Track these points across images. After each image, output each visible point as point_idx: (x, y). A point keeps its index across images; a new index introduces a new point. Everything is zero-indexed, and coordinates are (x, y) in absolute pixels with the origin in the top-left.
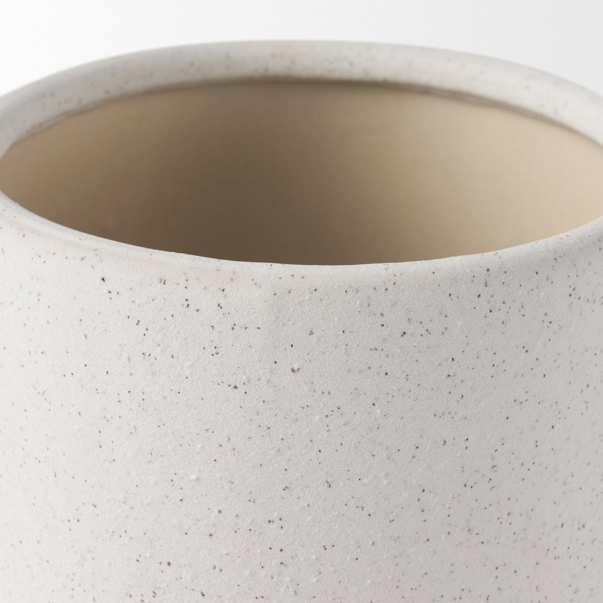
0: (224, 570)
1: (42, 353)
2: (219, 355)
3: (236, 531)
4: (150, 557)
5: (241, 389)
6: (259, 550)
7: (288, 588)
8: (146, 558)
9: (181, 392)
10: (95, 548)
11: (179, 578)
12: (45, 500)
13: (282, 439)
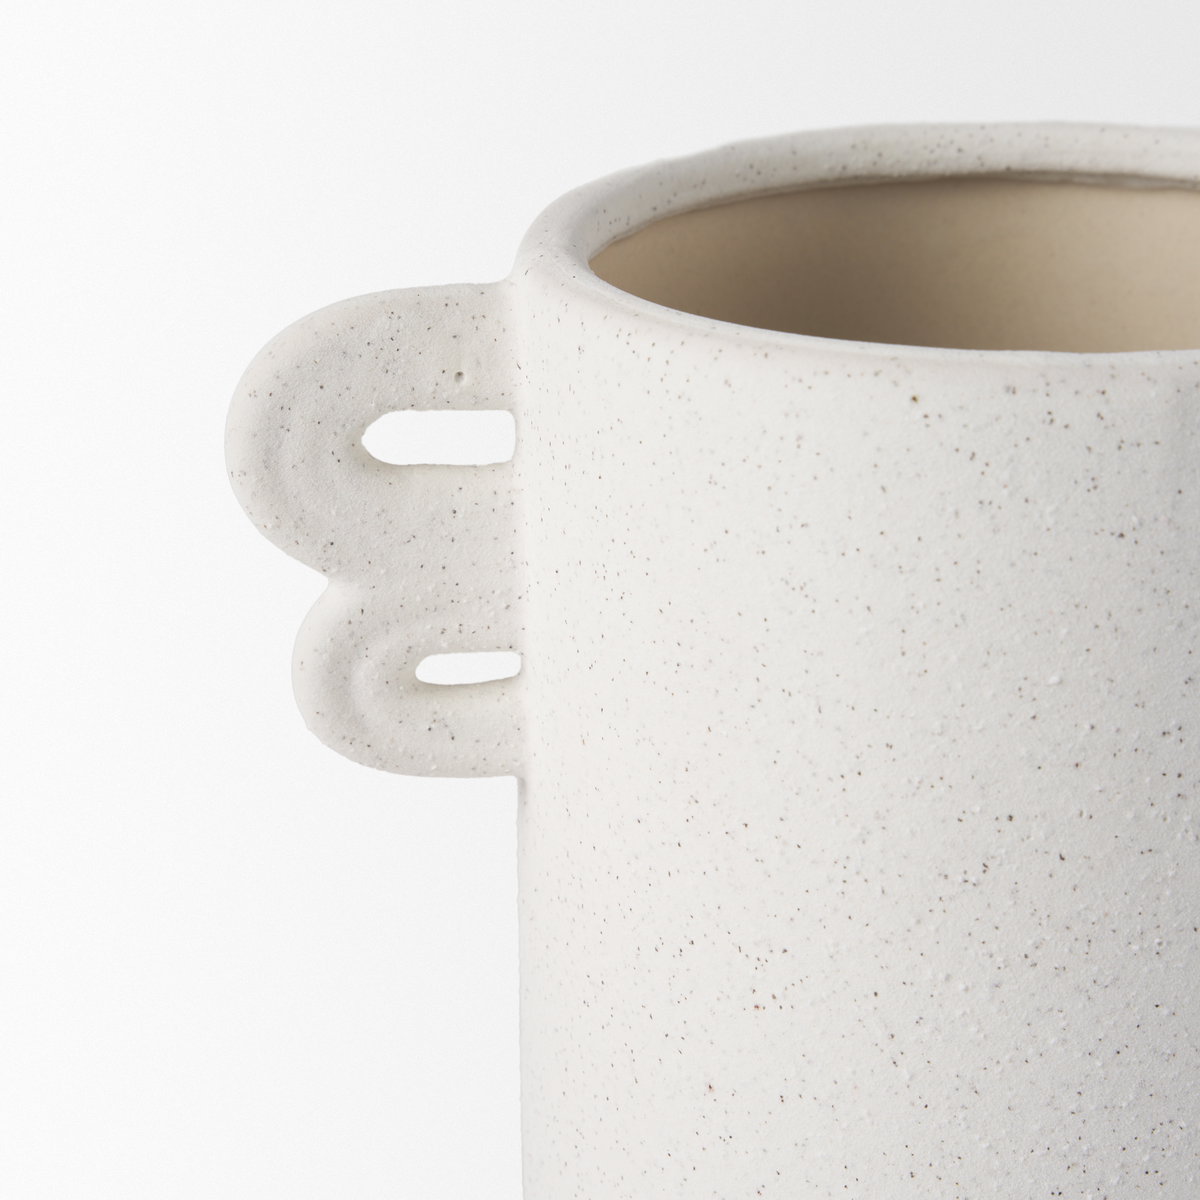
0: (1095, 817)
1: (803, 526)
2: (1098, 490)
3: (1115, 755)
4: (981, 811)
5: (1130, 537)
6: (1148, 780)
7: (1187, 831)
8: (973, 814)
9: (1039, 552)
10: (888, 811)
11: (1025, 838)
12: (798, 752)
13: (1187, 607)
